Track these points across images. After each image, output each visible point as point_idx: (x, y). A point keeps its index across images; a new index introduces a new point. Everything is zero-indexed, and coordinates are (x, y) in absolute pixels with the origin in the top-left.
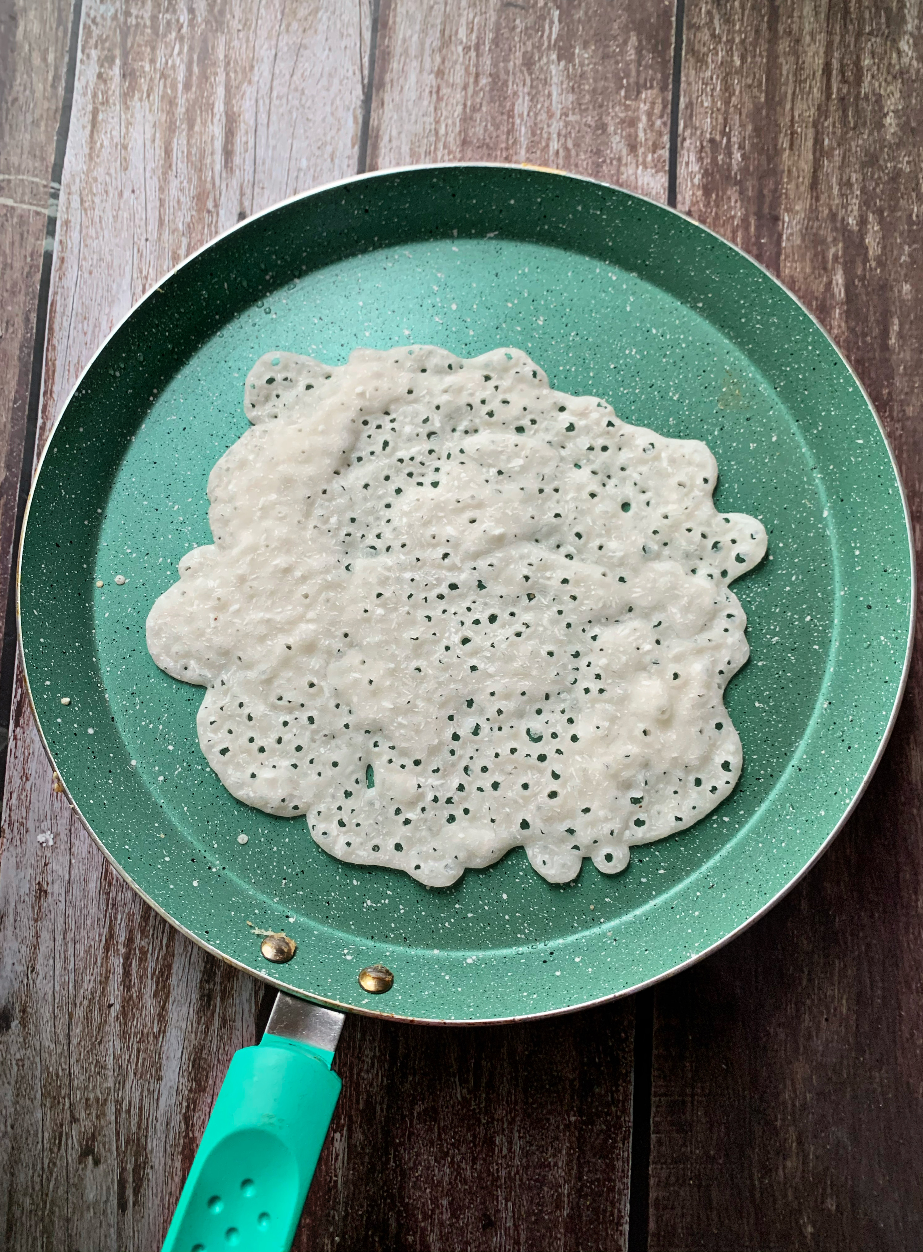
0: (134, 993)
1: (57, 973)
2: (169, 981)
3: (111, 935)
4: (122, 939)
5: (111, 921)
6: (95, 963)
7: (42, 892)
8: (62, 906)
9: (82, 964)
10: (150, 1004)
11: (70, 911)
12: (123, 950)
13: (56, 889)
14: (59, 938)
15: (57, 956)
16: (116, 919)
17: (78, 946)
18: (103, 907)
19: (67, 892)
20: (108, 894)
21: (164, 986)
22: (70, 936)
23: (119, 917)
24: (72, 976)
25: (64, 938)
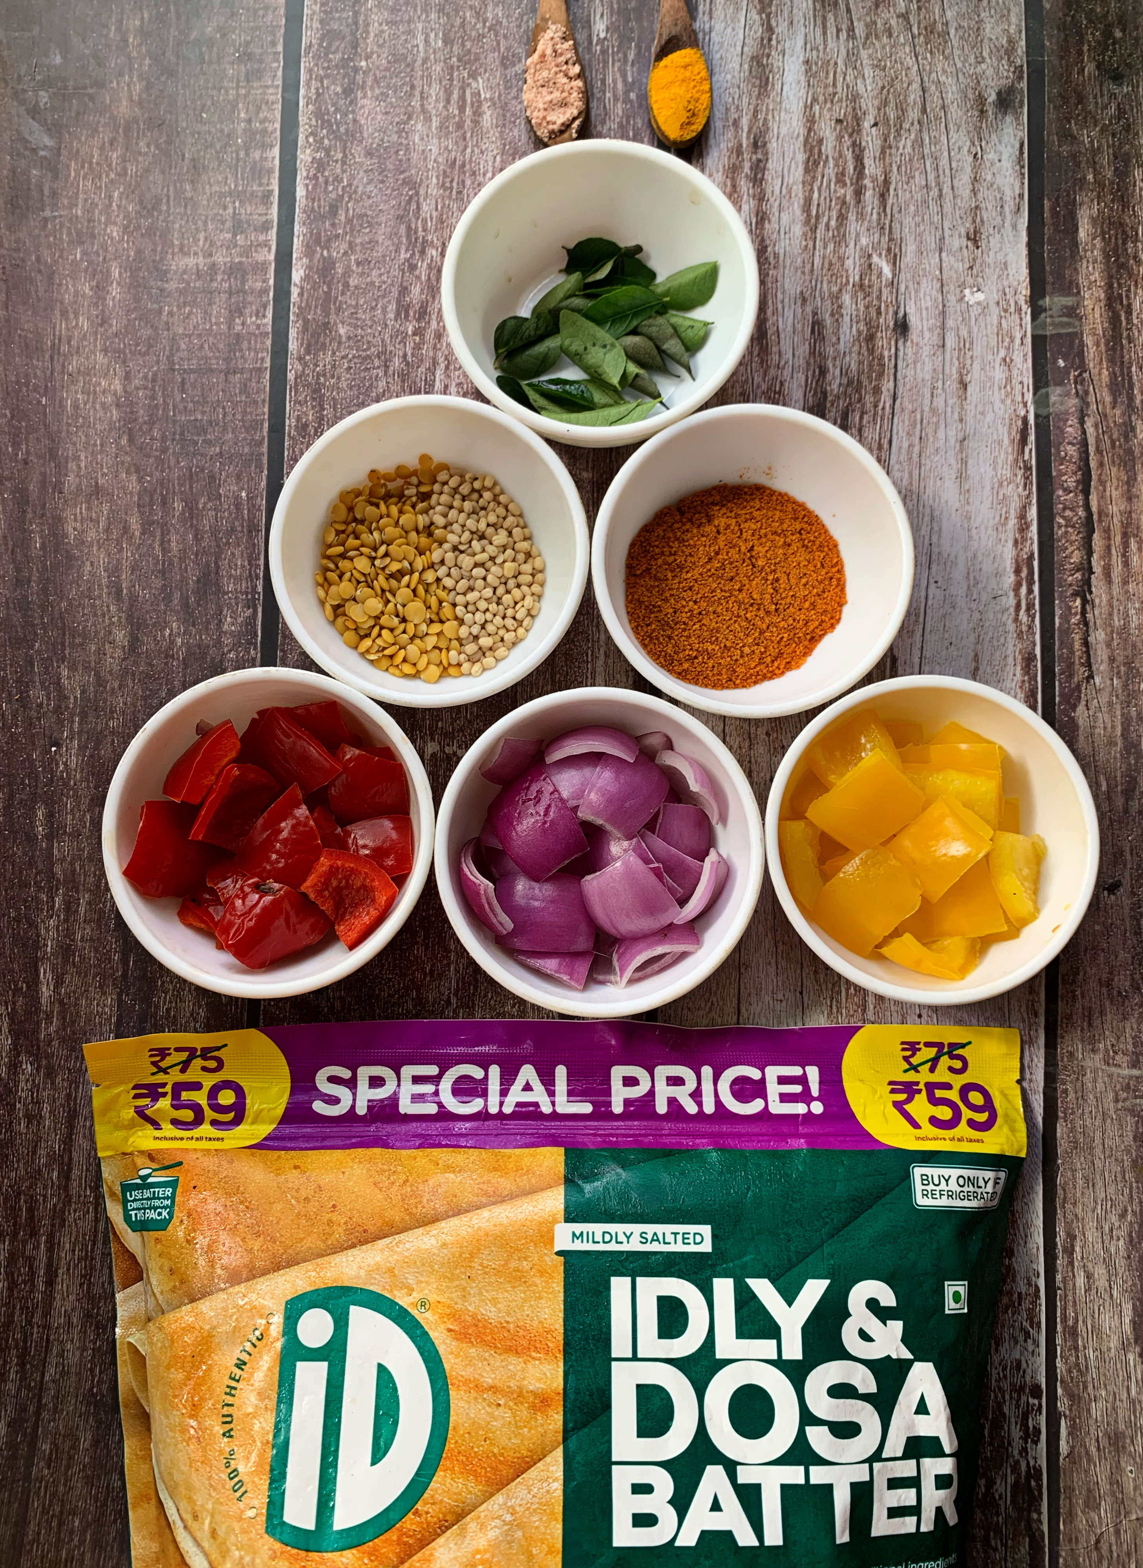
0: (847, 141)
1: (946, 154)
2: (805, 157)
3: (883, 197)
4: (869, 194)
5: (885, 211)
6: (899, 167)
7: (974, 238)
8: (947, 225)
9: (916, 164)
10: (827, 131)
11: (936, 218)
12: (867, 182)
13: (956, 241)
14: (946, 189)
15: (948, 172)
16: (879, 214)
17: (924, 183)
18: (896, 226)
19: (942, 238)
20: (890, 240)
21: (811, 150)
22: (934, 193)
23: (875, 216)
24: (927, 151)
25: (940, 190)
